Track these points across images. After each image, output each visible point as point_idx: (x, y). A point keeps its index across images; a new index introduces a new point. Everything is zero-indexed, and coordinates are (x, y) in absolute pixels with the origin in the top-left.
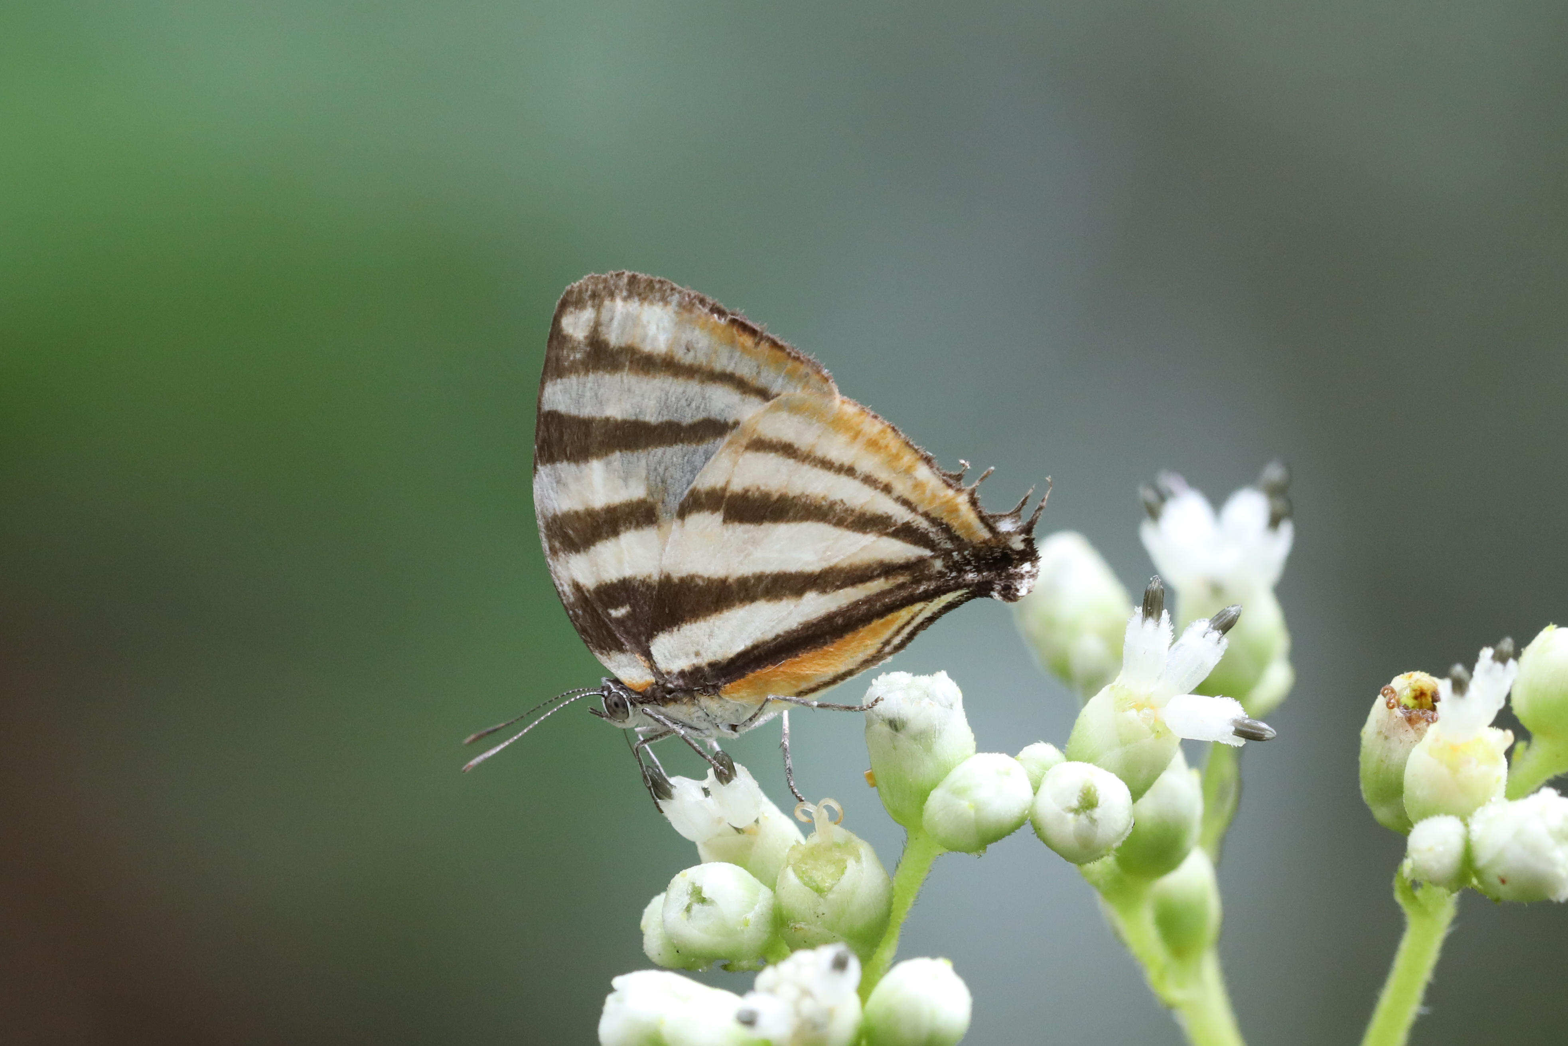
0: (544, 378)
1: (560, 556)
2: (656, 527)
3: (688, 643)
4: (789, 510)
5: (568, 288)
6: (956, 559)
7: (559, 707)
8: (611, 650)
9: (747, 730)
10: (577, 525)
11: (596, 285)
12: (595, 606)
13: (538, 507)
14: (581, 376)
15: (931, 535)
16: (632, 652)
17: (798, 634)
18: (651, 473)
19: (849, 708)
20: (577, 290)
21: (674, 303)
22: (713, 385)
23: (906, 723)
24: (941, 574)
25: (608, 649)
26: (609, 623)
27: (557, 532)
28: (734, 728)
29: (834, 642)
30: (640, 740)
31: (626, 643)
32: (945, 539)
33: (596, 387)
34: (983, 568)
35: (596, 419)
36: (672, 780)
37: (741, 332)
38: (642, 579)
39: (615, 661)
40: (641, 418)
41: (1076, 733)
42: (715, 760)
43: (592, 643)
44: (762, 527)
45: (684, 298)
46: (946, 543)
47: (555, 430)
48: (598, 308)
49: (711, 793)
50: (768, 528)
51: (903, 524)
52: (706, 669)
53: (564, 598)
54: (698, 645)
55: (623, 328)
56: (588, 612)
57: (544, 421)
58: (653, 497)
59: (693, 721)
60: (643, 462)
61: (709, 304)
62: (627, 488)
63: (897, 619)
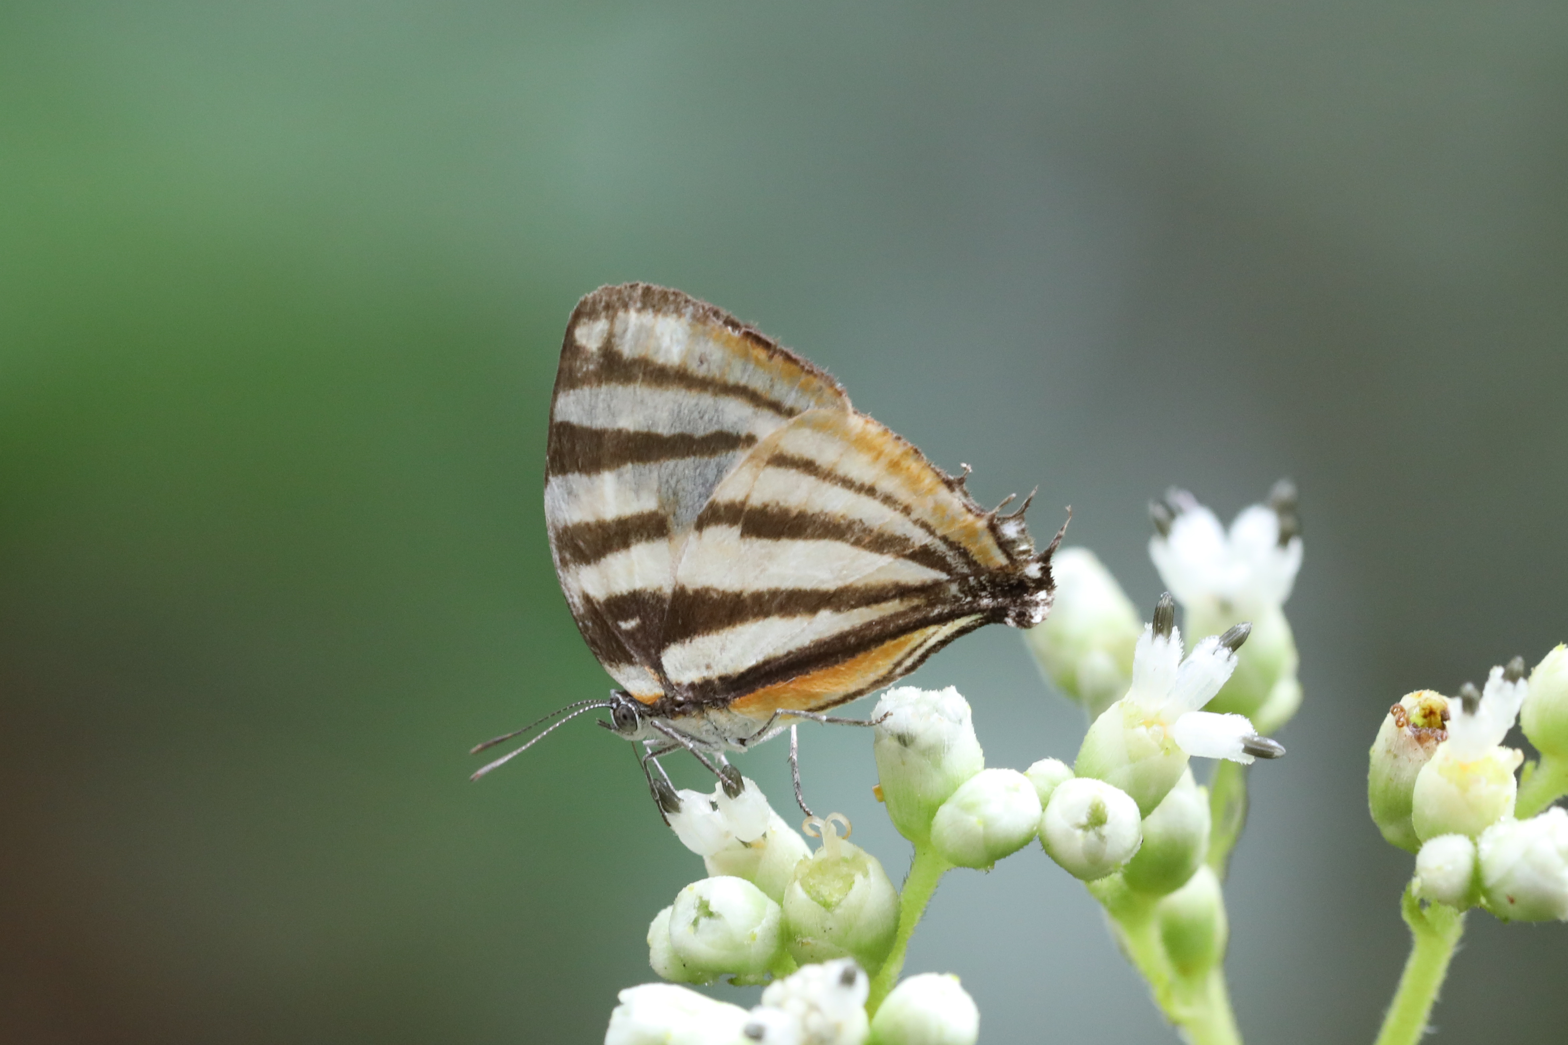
0: (557, 389)
1: (571, 568)
2: (667, 539)
3: (699, 655)
4: (807, 527)
5: (582, 298)
6: (973, 584)
7: (567, 718)
8: (620, 662)
9: (755, 744)
10: (587, 537)
11: (610, 296)
12: (605, 617)
13: (549, 518)
14: (594, 388)
15: (948, 558)
16: (641, 664)
17: (811, 652)
18: (663, 485)
19: (858, 723)
20: (591, 301)
21: (688, 315)
22: (726, 398)
23: (915, 738)
24: (958, 599)
25: (617, 661)
26: (619, 635)
27: (568, 543)
28: (742, 742)
29: (846, 661)
30: (647, 753)
31: (635, 656)
32: (963, 563)
33: (609, 398)
34: (999, 594)
35: (608, 432)
36: (680, 794)
37: (754, 345)
38: (653, 592)
39: (624, 674)
40: (653, 430)
41: (1084, 750)
42: (724, 774)
43: (601, 654)
44: (780, 542)
45: (698, 311)
46: (963, 567)
47: (567, 442)
48: (612, 319)
49: (718, 806)
50: (785, 544)
51: (921, 546)
52: (716, 682)
53: (573, 609)
54: (709, 658)
55: (637, 339)
56: (597, 624)
57: (557, 431)
58: (665, 509)
59: (702, 734)
60: (655, 474)
61: (723, 316)
62: (638, 500)
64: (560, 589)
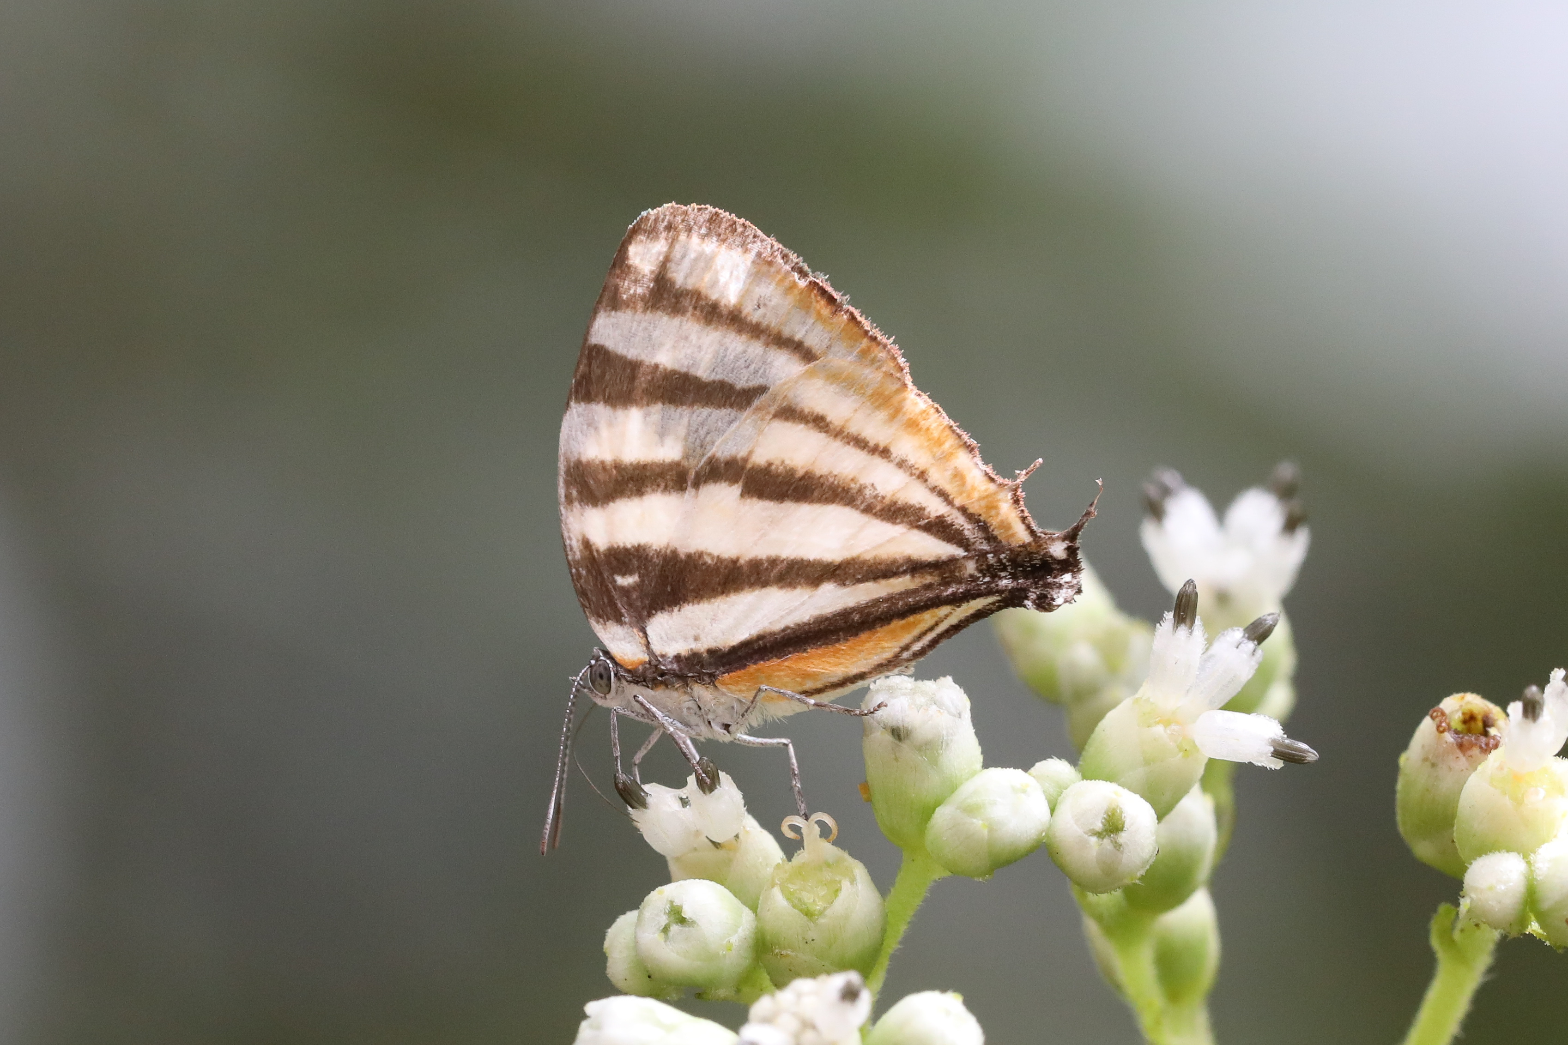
0: (598, 308)
1: (576, 507)
3: (687, 625)
4: (814, 490)
6: (991, 562)
8: (608, 619)
10: (599, 476)
12: (601, 568)
13: (562, 448)
14: (638, 312)
15: (966, 532)
16: (630, 625)
17: (810, 628)
18: (691, 434)
21: (753, 252)
22: (777, 350)
23: (912, 732)
24: (974, 579)
26: (613, 590)
27: (578, 480)
28: (727, 729)
29: (847, 640)
31: (626, 615)
32: (982, 538)
33: (651, 328)
34: (1021, 576)
35: (644, 363)
36: (647, 787)
37: (819, 297)
39: (610, 633)
40: (692, 372)
41: (1091, 749)
43: (590, 608)
44: (782, 505)
45: (765, 248)
46: (982, 543)
47: (598, 367)
48: (672, 241)
49: (689, 803)
50: (789, 506)
51: (937, 517)
52: (704, 656)
53: (569, 553)
54: (698, 629)
55: (693, 269)
56: (592, 574)
57: (588, 354)
58: (687, 460)
59: (682, 712)
60: (685, 420)
61: (791, 260)
62: (662, 446)
63: (919, 622)
64: (560, 527)
